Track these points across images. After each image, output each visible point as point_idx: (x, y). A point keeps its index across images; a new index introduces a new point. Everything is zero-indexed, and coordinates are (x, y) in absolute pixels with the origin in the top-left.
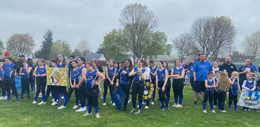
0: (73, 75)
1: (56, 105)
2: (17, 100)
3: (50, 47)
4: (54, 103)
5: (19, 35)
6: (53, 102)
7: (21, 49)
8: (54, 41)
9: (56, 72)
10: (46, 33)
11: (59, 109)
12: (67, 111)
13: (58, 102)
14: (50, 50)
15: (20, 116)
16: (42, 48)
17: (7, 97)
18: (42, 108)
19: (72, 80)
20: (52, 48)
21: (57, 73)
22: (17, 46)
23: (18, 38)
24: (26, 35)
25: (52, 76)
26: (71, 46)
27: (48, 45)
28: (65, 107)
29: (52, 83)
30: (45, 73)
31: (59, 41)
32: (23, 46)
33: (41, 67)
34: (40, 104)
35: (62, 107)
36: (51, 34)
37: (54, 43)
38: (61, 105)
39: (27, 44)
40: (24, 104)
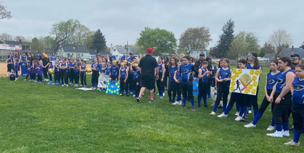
0: (270, 81)
1: (241, 121)
2: (192, 107)
3: (230, 42)
4: (238, 119)
5: (194, 29)
6: (237, 116)
7: (194, 47)
8: (235, 34)
9: (245, 74)
10: (226, 24)
11: (246, 128)
12: (258, 132)
13: (244, 117)
14: (230, 46)
15: (198, 128)
16: (219, 43)
17: (181, 102)
18: (222, 121)
19: (269, 88)
20: (232, 44)
21: (246, 76)
22: (190, 42)
23: (193, 33)
24: (202, 29)
25: (238, 80)
26: (259, 40)
27: (226, 39)
28: (255, 125)
29: (235, 90)
30: (230, 76)
31: (242, 34)
32: (197, 42)
33: (225, 69)
34: (220, 116)
35: (251, 125)
36: (233, 25)
37: (235, 36)
38: (250, 123)
39: (201, 40)
40: (201, 113)
